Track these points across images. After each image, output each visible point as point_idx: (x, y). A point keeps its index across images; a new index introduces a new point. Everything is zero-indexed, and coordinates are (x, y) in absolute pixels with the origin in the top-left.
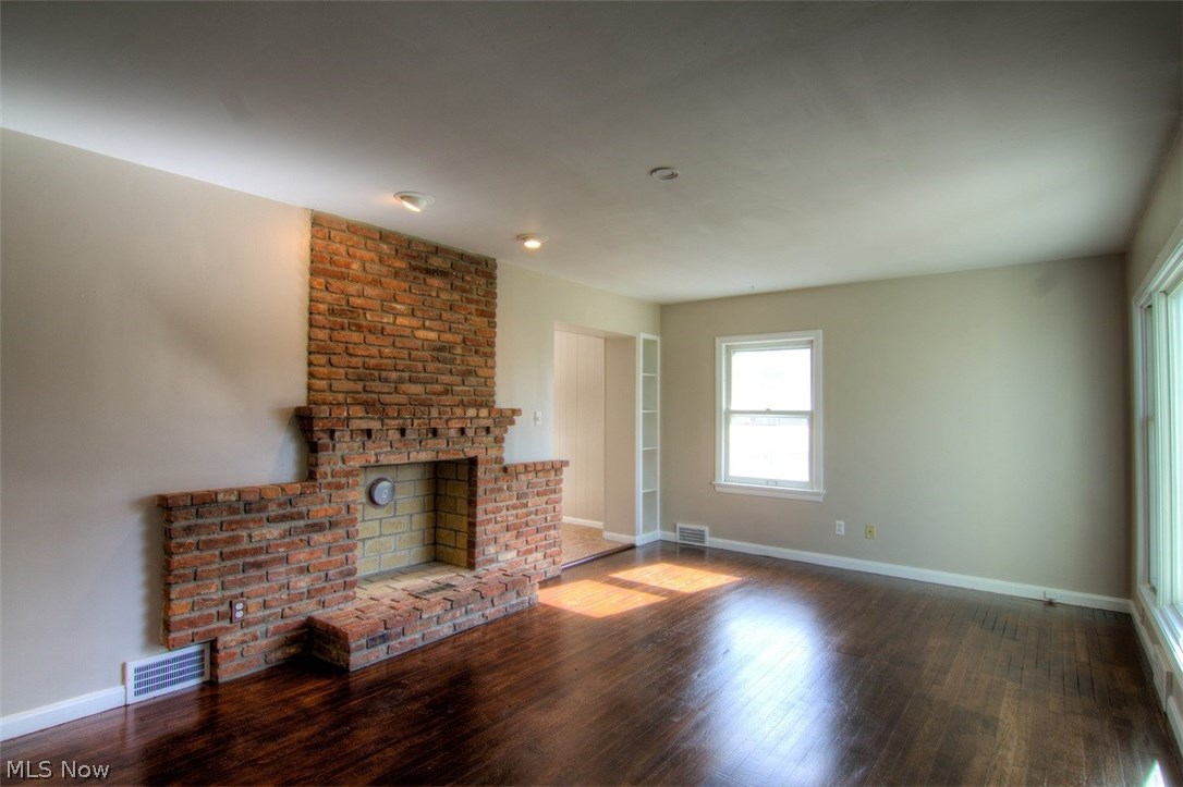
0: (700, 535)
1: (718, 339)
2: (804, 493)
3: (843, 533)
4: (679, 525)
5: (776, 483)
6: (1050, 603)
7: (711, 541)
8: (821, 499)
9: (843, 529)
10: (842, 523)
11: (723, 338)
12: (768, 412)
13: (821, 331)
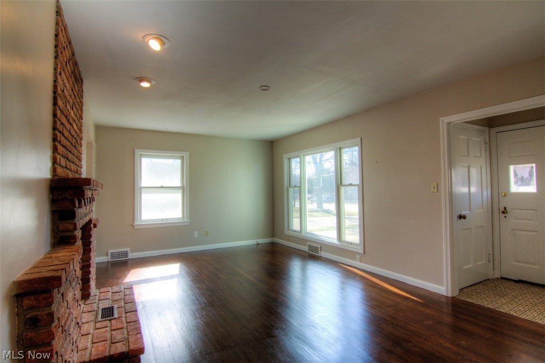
0: (126, 254)
1: (136, 151)
2: (179, 223)
3: (197, 236)
4: (110, 252)
5: (167, 220)
6: (258, 244)
7: (131, 256)
8: (188, 224)
9: (197, 234)
10: (197, 232)
11: (139, 150)
12: (162, 187)
13: (188, 152)
